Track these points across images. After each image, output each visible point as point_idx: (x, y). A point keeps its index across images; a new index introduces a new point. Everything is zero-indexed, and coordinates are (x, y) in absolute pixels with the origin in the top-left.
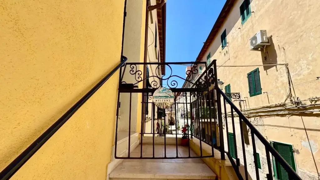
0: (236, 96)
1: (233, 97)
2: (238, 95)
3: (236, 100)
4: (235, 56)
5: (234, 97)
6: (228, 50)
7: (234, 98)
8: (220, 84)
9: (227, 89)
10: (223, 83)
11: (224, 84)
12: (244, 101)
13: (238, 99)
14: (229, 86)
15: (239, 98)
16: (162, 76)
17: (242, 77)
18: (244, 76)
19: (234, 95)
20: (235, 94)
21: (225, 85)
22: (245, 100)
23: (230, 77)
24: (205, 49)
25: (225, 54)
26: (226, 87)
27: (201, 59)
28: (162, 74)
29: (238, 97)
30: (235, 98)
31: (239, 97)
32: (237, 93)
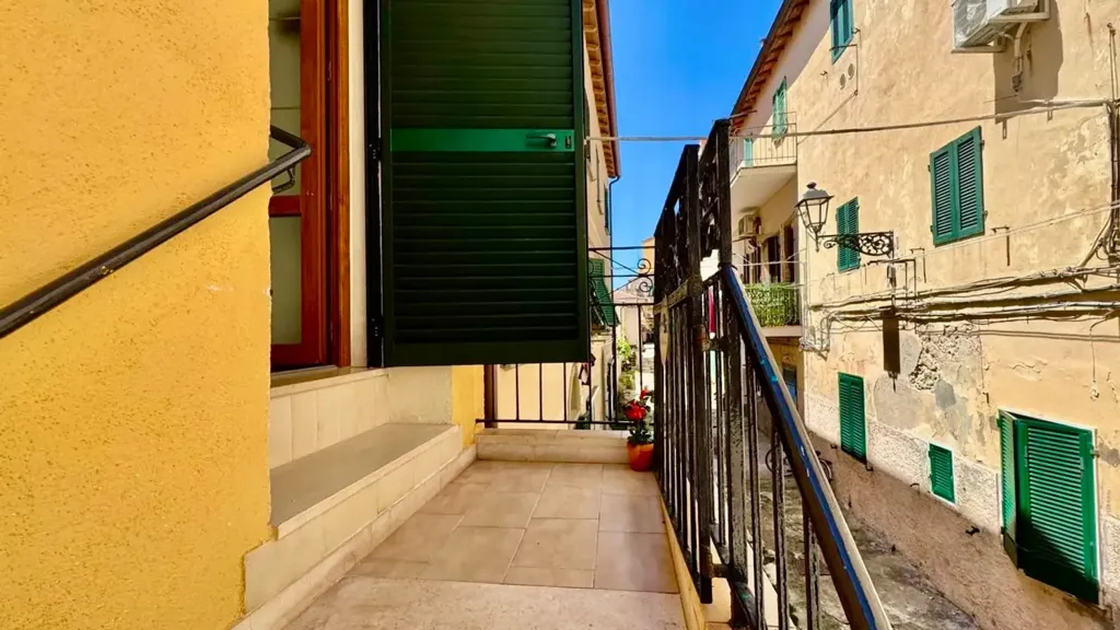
0: (877, 243)
1: (864, 249)
2: (887, 241)
3: (875, 258)
4: (884, 86)
5: (871, 248)
6: (854, 63)
7: (869, 253)
8: (817, 201)
9: (846, 218)
10: (828, 199)
11: (830, 201)
12: (911, 264)
13: (885, 257)
14: (853, 205)
15: (887, 253)
16: (611, 180)
17: (908, 168)
18: (914, 165)
19: (869, 241)
20: (875, 239)
21: (834, 205)
22: (914, 260)
23: (860, 173)
24: (766, 68)
25: (843, 81)
26: (841, 211)
27: (750, 107)
28: (611, 176)
29: (886, 249)
30: (873, 251)
31: (891, 246)
32: (881, 234)
